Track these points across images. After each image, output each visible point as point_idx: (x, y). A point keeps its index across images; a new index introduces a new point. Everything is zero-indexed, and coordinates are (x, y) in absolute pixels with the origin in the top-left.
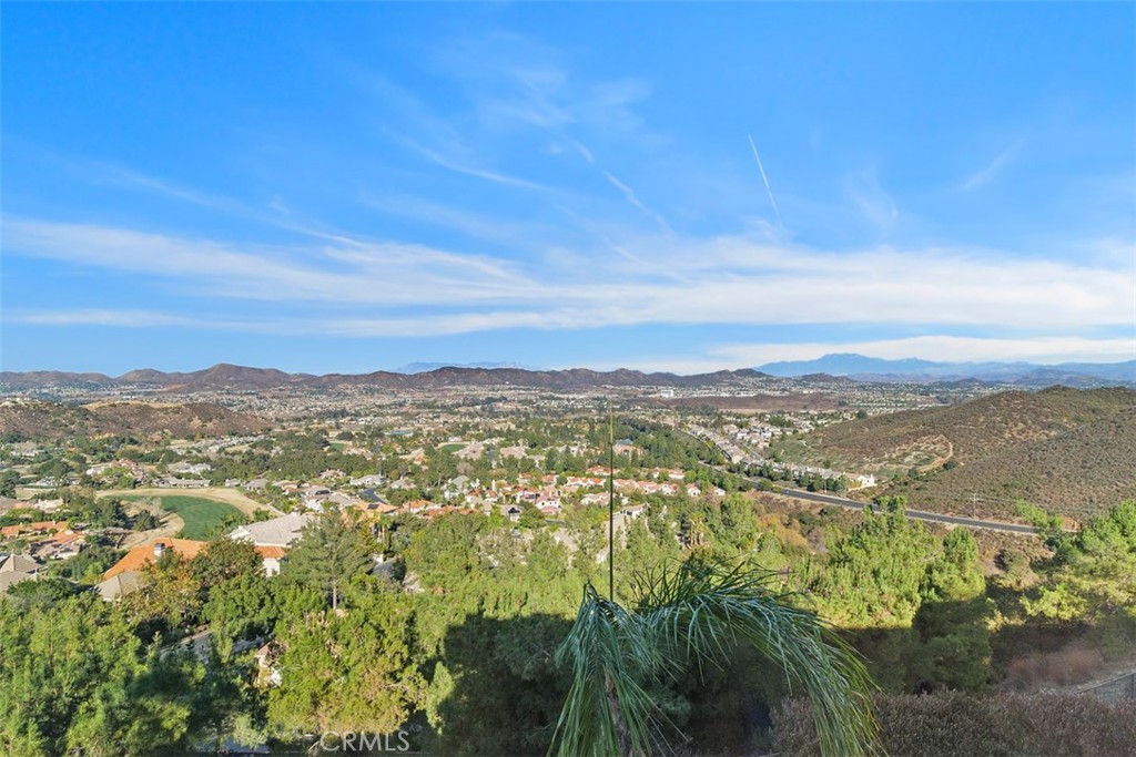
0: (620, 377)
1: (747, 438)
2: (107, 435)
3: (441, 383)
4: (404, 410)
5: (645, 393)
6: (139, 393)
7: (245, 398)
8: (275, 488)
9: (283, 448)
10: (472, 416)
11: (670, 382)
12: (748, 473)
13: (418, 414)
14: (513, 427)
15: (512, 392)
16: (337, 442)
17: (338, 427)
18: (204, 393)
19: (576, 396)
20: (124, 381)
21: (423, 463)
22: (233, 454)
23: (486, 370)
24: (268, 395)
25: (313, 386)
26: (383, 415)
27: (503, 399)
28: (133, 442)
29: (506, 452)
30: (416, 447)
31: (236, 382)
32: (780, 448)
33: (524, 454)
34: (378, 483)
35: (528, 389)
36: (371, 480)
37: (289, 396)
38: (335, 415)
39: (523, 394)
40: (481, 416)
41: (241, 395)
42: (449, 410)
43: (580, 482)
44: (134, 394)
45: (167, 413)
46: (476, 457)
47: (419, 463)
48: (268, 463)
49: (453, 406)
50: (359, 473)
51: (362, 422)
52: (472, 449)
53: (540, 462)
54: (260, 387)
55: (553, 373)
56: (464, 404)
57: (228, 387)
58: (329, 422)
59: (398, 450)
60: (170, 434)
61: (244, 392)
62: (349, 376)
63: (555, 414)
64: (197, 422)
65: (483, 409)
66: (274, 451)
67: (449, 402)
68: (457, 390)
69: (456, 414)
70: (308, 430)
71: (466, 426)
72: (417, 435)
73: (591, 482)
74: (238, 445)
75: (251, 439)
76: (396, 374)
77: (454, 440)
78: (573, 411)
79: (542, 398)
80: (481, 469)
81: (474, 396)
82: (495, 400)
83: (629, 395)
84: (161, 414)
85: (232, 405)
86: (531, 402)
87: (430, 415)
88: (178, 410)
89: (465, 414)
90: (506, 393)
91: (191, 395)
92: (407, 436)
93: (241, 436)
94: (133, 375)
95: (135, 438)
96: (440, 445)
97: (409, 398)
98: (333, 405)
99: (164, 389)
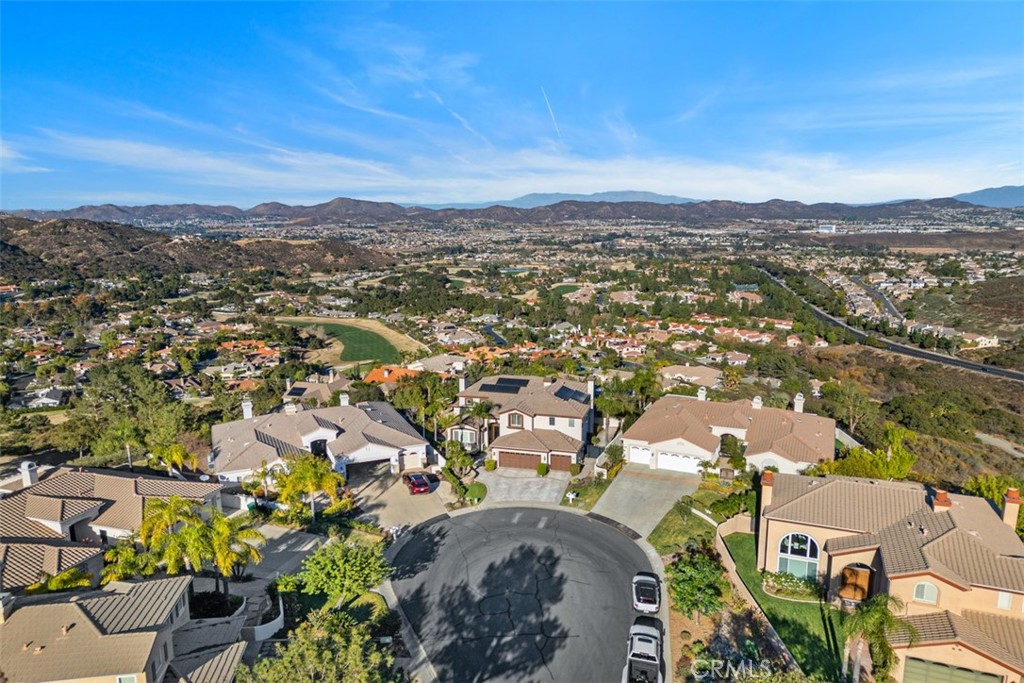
1: (890, 289)
2: (258, 268)
3: (559, 217)
5: (800, 228)
6: (270, 225)
7: (366, 232)
8: (411, 322)
9: (410, 285)
10: (590, 253)
11: (837, 215)
12: (865, 326)
13: (535, 251)
14: (631, 267)
15: (639, 226)
16: (456, 279)
17: (457, 264)
18: (329, 226)
19: (711, 232)
20: (253, 213)
21: (536, 304)
23: (610, 204)
24: (386, 229)
25: (430, 221)
26: (500, 252)
27: (627, 235)
28: (280, 274)
29: (615, 297)
30: (531, 288)
31: (355, 215)
32: (920, 301)
33: (634, 299)
34: (495, 321)
35: (656, 224)
36: (489, 318)
37: (407, 231)
38: (453, 251)
39: (651, 229)
40: (600, 254)
41: (362, 228)
42: (567, 247)
43: (681, 328)
44: (265, 226)
45: (304, 250)
46: (586, 301)
47: (531, 304)
48: (400, 299)
49: (571, 242)
50: (479, 312)
51: (479, 259)
52: (583, 292)
53: (648, 307)
54: (378, 220)
56: (583, 241)
57: (348, 221)
58: (447, 259)
59: (514, 290)
60: (308, 267)
61: (363, 225)
62: (464, 209)
63: (683, 252)
64: (329, 258)
65: (603, 246)
66: (402, 287)
67: (567, 238)
68: (577, 225)
69: (573, 251)
70: (429, 266)
71: (583, 266)
72: (531, 276)
73: (692, 329)
74: (371, 281)
75: (379, 274)
76: (512, 208)
77: (568, 281)
78: (704, 249)
80: (587, 314)
81: (595, 231)
82: (618, 237)
83: (779, 231)
84: (299, 250)
85: (355, 239)
86: (657, 239)
87: (547, 252)
88: (311, 248)
89: (584, 252)
90: (631, 229)
91: (316, 227)
92: (522, 275)
93: (370, 271)
94: (262, 208)
95: (280, 270)
96: (553, 286)
97: (526, 234)
98: (451, 240)
99: (291, 222)
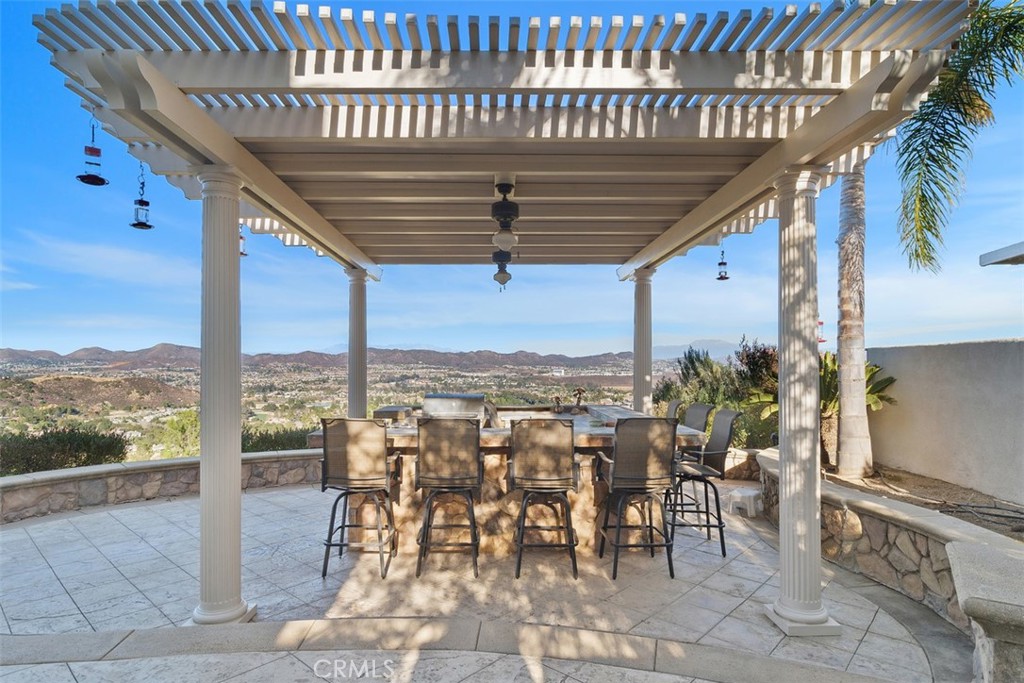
0: (519, 358)
2: (50, 406)
4: (326, 385)
5: (540, 372)
6: (86, 369)
7: (184, 375)
10: (386, 391)
11: (562, 363)
13: (339, 388)
15: (424, 370)
16: (263, 413)
17: (265, 400)
18: (147, 370)
19: (479, 374)
20: (73, 358)
22: (164, 423)
23: (402, 351)
25: (247, 364)
26: (308, 390)
27: (416, 377)
28: (74, 412)
31: (176, 360)
35: (438, 368)
38: (264, 390)
39: (434, 373)
40: (395, 391)
41: (181, 371)
44: (82, 370)
45: (108, 386)
51: (287, 395)
54: (197, 364)
55: (461, 355)
57: (168, 364)
58: (257, 396)
60: (110, 405)
61: (183, 368)
62: (279, 355)
63: (460, 389)
64: (135, 395)
65: (397, 385)
72: (334, 407)
75: (184, 410)
76: (321, 354)
78: (476, 387)
79: (450, 376)
81: (391, 373)
82: (409, 378)
83: (526, 374)
84: (102, 388)
85: (171, 381)
86: (440, 379)
88: (117, 384)
90: (418, 372)
91: (134, 371)
92: (326, 408)
93: (175, 407)
94: (83, 353)
95: (77, 409)
97: (332, 375)
98: (263, 381)
99: (110, 366)
